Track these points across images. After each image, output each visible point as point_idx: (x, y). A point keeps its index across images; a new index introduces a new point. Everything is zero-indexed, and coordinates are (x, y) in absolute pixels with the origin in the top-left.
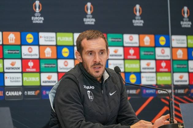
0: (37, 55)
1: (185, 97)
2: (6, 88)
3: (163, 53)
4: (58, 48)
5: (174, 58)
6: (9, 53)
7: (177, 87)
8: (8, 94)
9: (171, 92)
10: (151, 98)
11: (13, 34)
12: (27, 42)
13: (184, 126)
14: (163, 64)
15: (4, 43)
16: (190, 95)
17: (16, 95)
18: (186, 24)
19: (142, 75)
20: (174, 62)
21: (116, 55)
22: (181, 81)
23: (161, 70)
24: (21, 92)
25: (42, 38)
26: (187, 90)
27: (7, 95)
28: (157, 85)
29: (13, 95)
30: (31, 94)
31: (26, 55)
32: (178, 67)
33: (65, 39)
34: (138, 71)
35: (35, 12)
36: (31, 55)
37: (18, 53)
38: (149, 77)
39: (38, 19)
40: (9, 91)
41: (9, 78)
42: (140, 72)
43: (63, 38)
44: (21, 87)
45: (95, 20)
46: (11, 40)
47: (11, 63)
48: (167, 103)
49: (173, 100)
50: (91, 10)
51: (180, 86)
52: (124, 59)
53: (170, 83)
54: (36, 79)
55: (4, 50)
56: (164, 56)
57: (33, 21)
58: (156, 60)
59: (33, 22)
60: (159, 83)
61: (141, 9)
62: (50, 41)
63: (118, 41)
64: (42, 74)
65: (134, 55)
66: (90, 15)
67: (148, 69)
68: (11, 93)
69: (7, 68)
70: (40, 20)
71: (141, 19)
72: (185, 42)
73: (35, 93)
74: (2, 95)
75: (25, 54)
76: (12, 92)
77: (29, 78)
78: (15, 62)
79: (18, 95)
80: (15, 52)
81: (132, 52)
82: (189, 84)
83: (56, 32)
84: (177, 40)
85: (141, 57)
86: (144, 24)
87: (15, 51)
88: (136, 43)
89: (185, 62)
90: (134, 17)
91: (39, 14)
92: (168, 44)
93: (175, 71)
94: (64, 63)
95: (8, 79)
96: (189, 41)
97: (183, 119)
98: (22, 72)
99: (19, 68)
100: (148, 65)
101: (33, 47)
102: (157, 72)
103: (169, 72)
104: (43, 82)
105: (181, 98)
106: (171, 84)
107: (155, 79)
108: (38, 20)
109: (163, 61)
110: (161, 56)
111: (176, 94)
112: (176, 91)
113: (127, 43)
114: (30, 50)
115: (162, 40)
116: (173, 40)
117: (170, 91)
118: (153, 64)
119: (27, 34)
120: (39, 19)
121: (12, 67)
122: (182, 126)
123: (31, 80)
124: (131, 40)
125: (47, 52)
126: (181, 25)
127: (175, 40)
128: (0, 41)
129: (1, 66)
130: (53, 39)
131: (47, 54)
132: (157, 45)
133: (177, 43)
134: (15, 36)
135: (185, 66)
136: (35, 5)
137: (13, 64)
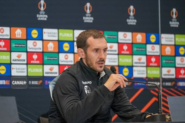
0: (41, 49)
1: (172, 89)
2: (12, 77)
3: (153, 50)
4: (60, 43)
5: (163, 54)
6: (15, 46)
7: (165, 80)
8: (14, 83)
9: (160, 85)
10: (142, 90)
11: (20, 29)
12: (32, 37)
14: (153, 60)
15: (12, 38)
16: (176, 87)
17: (21, 84)
18: (174, 24)
19: (134, 68)
20: (163, 58)
21: (111, 51)
22: (169, 75)
23: (151, 64)
24: (26, 81)
25: (45, 34)
26: (173, 83)
27: (13, 84)
28: (147, 78)
30: (34, 84)
31: (31, 49)
32: (166, 63)
33: (66, 35)
34: (131, 65)
35: (40, 11)
36: (36, 49)
38: (140, 71)
39: (42, 17)
40: (15, 81)
42: (132, 66)
43: (64, 34)
44: (26, 77)
46: (18, 35)
48: (157, 95)
49: (161, 91)
50: (90, 9)
51: (168, 79)
52: (118, 54)
53: (158, 76)
54: (39, 70)
55: (12, 44)
56: (154, 52)
57: (38, 18)
58: (146, 55)
59: (38, 19)
60: (149, 76)
62: (52, 36)
63: (113, 38)
64: (45, 66)
65: (127, 50)
66: (89, 14)
67: (140, 63)
69: (13, 60)
70: (44, 17)
71: (135, 19)
72: (173, 40)
73: (38, 83)
74: (9, 84)
75: (30, 47)
76: (18, 82)
77: (33, 69)
78: (21, 55)
79: (23, 84)
80: (21, 45)
81: (125, 47)
82: (176, 78)
83: (58, 28)
84: (166, 38)
85: (134, 53)
86: (136, 23)
88: (130, 40)
89: (173, 58)
90: (128, 16)
91: (43, 12)
92: (158, 42)
93: (163, 65)
94: (65, 57)
95: (14, 69)
96: (177, 39)
97: (169, 109)
98: (27, 64)
99: (24, 60)
100: (140, 59)
102: (148, 66)
103: (158, 66)
104: (46, 73)
105: (168, 90)
106: (160, 78)
107: (145, 73)
108: (42, 18)
109: (153, 57)
110: (152, 52)
111: (164, 87)
112: (164, 83)
113: (121, 40)
114: (35, 44)
116: (163, 38)
118: (144, 59)
119: (32, 30)
121: (18, 59)
122: (169, 117)
123: (35, 71)
124: (125, 37)
125: (50, 46)
126: (170, 25)
127: (164, 38)
128: (8, 35)
129: (8, 57)
130: (55, 35)
131: (50, 48)
132: (148, 42)
133: (166, 41)
134: (22, 31)
135: (173, 62)
136: (40, 4)
137: (19, 57)
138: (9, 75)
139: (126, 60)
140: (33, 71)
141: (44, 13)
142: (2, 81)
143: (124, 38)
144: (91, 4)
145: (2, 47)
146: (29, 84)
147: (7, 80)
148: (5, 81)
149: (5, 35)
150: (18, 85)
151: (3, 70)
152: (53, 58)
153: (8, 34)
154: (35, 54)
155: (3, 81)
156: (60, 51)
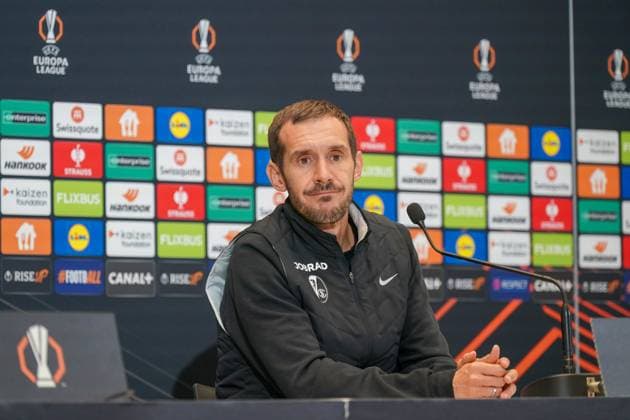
0: (199, 172)
1: (610, 303)
2: (108, 261)
4: (259, 155)
5: (582, 194)
6: (120, 164)
7: (588, 275)
8: (114, 278)
9: (572, 289)
10: (515, 304)
11: (133, 110)
12: (172, 136)
13: (603, 383)
14: (552, 210)
15: (108, 137)
16: (623, 298)
17: (136, 284)
18: (618, 100)
19: (493, 237)
20: (582, 203)
21: (419, 181)
22: (600, 259)
23: (545, 225)
24: (152, 274)
25: (214, 126)
26: (615, 284)
27: (112, 282)
28: (531, 266)
29: (127, 284)
30: (178, 282)
31: (167, 172)
32: (591, 220)
34: (481, 225)
35: (197, 53)
36: (183, 173)
37: (145, 166)
38: (509, 246)
39: (204, 72)
40: (117, 273)
41: (117, 234)
42: (487, 230)
44: (153, 262)
45: (365, 78)
46: (127, 128)
47: (125, 191)
48: (557, 316)
49: (576, 311)
50: (353, 51)
51: (596, 272)
52: (442, 192)
53: (568, 263)
54: (193, 240)
55: (108, 156)
56: (554, 187)
57: (191, 76)
58: (530, 196)
59: (192, 80)
60: (537, 263)
61: (493, 52)
62: (236, 133)
63: (427, 141)
64: (212, 227)
65: (470, 180)
66: (352, 66)
67: (509, 220)
68: (123, 276)
69: (113, 208)
70: (209, 75)
71: (494, 81)
72: (616, 148)
73: (190, 279)
74: (98, 282)
75: (166, 168)
76: (126, 275)
78: (137, 191)
79: (142, 282)
80: (137, 162)
81: (464, 171)
82: (622, 269)
83: (254, 109)
84: (592, 143)
86: (500, 95)
87: (136, 158)
88: (478, 148)
90: (474, 74)
91: (207, 56)
92: (566, 155)
93: (582, 228)
94: (275, 198)
95: (114, 236)
96: (625, 146)
98: (156, 220)
99: (147, 209)
100: (509, 209)
101: (188, 150)
102: (534, 230)
103: (567, 231)
104: (215, 249)
105: (596, 305)
106: (573, 267)
107: (527, 250)
108: (203, 75)
109: (552, 201)
110: (547, 187)
111: (586, 296)
112: (585, 285)
113: (452, 147)
114: (180, 158)
115: (551, 141)
116: (582, 142)
117: (567, 286)
119: (173, 113)
120: (207, 73)
121: (128, 203)
122: (598, 383)
123: (179, 242)
124: (464, 139)
125: (228, 165)
126: (605, 101)
127: (586, 142)
128: (97, 130)
129: (97, 199)
130: (245, 129)
131: (228, 171)
132: (536, 154)
133: (593, 151)
134: (139, 117)
135: (613, 217)
136: (198, 33)
137: (130, 196)
138: (99, 253)
139: (465, 211)
140: (174, 243)
141: (209, 62)
142: (76, 272)
143: (459, 142)
144: (356, 34)
145: (78, 165)
146: (160, 284)
147: (93, 269)
148: (88, 270)
149: (86, 130)
150: (126, 287)
151: (81, 238)
152: (236, 204)
153: (95, 126)
154: (181, 188)
155: (80, 272)
156: (259, 181)
